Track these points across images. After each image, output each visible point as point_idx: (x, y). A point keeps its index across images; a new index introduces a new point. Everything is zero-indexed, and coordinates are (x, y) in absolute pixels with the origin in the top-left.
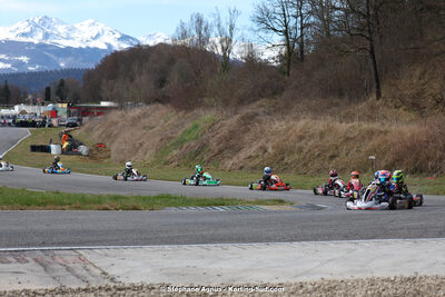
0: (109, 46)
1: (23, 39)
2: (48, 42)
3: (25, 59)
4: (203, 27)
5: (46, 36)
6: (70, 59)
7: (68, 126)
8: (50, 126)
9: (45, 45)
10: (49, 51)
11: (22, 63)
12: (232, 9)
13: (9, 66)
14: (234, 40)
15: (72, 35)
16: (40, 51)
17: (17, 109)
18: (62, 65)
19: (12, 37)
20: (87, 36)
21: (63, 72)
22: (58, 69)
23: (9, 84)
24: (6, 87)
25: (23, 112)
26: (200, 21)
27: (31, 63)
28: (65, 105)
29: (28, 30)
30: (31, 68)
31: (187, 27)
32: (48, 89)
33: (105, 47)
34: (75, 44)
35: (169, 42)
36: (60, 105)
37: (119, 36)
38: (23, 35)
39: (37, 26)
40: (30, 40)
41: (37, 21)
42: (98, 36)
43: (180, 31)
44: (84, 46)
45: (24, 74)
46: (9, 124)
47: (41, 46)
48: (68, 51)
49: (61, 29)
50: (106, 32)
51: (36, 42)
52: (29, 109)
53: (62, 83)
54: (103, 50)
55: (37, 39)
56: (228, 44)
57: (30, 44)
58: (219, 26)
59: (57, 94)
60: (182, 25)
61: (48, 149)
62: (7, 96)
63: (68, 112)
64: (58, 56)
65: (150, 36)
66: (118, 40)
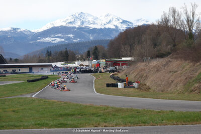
0: (116, 27)
1: (70, 25)
2: (83, 26)
3: (71, 36)
4: (176, 15)
5: (83, 23)
6: (95, 35)
7: (110, 71)
8: (101, 72)
9: (82, 28)
10: (84, 31)
11: (70, 38)
12: (193, 4)
13: (63, 40)
14: (195, 21)
15: (96, 21)
16: (81, 31)
17: (77, 64)
18: (91, 38)
19: (64, 24)
20: (104, 22)
21: (92, 42)
22: (90, 41)
23: (68, 49)
24: (66, 52)
25: (81, 65)
26: (174, 11)
27: (75, 38)
28: (104, 60)
29: (72, 20)
30: (74, 41)
31: (167, 15)
32: (89, 52)
33: (114, 27)
34: (98, 27)
35: (156, 23)
36: (101, 60)
37: (122, 21)
38: (70, 23)
39: (77, 18)
40: (74, 25)
41: (77, 15)
42: (110, 21)
43: (163, 17)
44: (103, 28)
45: (72, 44)
46: (78, 72)
47: (80, 28)
48: (94, 31)
49: (90, 19)
50: (114, 20)
51: (77, 26)
52: (86, 63)
53: (96, 48)
54: (113, 29)
55: (78, 24)
56: (192, 23)
57: (75, 27)
58: (186, 13)
59: (93, 54)
60: (165, 14)
61: (116, 86)
62: (67, 56)
63: (106, 64)
64: (89, 33)
65: (138, 20)
66: (121, 23)
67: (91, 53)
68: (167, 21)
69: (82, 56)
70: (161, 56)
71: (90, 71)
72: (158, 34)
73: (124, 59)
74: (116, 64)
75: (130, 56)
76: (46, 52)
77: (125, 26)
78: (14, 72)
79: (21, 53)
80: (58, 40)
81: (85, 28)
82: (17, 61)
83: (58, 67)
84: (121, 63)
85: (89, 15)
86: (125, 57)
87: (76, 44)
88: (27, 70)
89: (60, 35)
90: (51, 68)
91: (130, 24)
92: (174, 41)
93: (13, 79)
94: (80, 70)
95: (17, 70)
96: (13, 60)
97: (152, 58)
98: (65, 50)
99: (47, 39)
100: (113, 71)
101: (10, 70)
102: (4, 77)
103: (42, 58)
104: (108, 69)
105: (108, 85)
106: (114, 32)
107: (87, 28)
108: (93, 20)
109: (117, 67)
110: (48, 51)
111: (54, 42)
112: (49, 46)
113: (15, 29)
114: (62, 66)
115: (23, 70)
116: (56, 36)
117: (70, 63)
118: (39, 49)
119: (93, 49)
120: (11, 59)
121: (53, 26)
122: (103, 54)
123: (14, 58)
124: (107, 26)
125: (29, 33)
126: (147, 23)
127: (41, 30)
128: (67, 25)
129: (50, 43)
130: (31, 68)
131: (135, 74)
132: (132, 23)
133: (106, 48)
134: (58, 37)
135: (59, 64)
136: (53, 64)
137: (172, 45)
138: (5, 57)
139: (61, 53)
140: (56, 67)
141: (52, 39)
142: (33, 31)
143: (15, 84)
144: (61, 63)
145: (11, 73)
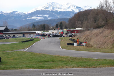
0: (73, 10)
1: (46, 10)
2: (54, 10)
3: (47, 16)
5: (53, 8)
6: (61, 15)
7: (69, 36)
8: (64, 37)
10: (54, 13)
11: (46, 17)
13: (42, 18)
15: (61, 8)
16: (53, 13)
17: (50, 32)
18: (58, 17)
19: (43, 9)
20: (66, 7)
21: (59, 19)
22: (58, 18)
23: (45, 23)
25: (53, 32)
26: (106, 1)
27: (49, 17)
28: (66, 30)
29: (48, 7)
30: (49, 18)
32: (57, 25)
33: (72, 11)
34: (62, 10)
36: (64, 30)
37: (76, 7)
38: (46, 8)
39: (50, 5)
40: (48, 10)
41: (50, 4)
42: (69, 7)
44: (65, 11)
46: (51, 36)
47: (52, 11)
48: (60, 13)
49: (58, 6)
50: (72, 6)
51: (50, 10)
52: (55, 31)
54: (71, 12)
55: (50, 9)
59: (60, 26)
60: (101, 3)
61: (73, 44)
62: (44, 27)
63: (67, 32)
64: (57, 14)
65: (86, 7)
66: (76, 8)
67: (58, 26)
68: (102, 7)
69: (53, 27)
70: (99, 27)
71: (58, 36)
72: (97, 15)
73: (77, 29)
74: (72, 32)
75: (81, 27)
76: (32, 25)
77: (78, 10)
78: (14, 37)
79: (18, 26)
80: (39, 18)
81: (55, 11)
82: (15, 30)
83: (39, 34)
84: (75, 31)
85: (57, 3)
86: (78, 28)
87: (50, 20)
88: (21, 35)
89: (40, 15)
90: (35, 34)
91: (81, 9)
92: (106, 19)
93: (13, 41)
94: (52, 36)
95: (16, 35)
96: (13, 30)
97: (93, 28)
98: (43, 24)
99: (33, 18)
100: (71, 36)
101: (11, 35)
102: (8, 40)
103: (30, 28)
104: (68, 35)
105: (68, 44)
106: (72, 13)
107: (56, 11)
108: (59, 6)
109: (74, 34)
110: (33, 24)
111: (37, 19)
112: (34, 21)
113: (14, 12)
114: (42, 33)
115: (19, 35)
116: (38, 16)
117: (46, 31)
118: (28, 23)
119: (60, 23)
120: (12, 29)
121: (36, 10)
122: (65, 26)
123: (14, 28)
124: (68, 10)
125: (22, 14)
126: (91, 8)
127: (29, 12)
128: (45, 10)
129: (34, 20)
130: (24, 34)
131: (84, 37)
132: (82, 8)
133: (67, 23)
134: (39, 16)
135: (40, 32)
136: (37, 32)
137: (105, 21)
138: (8, 28)
139: (41, 25)
140: (38, 34)
141: (36, 17)
142: (25, 13)
143: (15, 44)
144: (41, 31)
145: (12, 37)
